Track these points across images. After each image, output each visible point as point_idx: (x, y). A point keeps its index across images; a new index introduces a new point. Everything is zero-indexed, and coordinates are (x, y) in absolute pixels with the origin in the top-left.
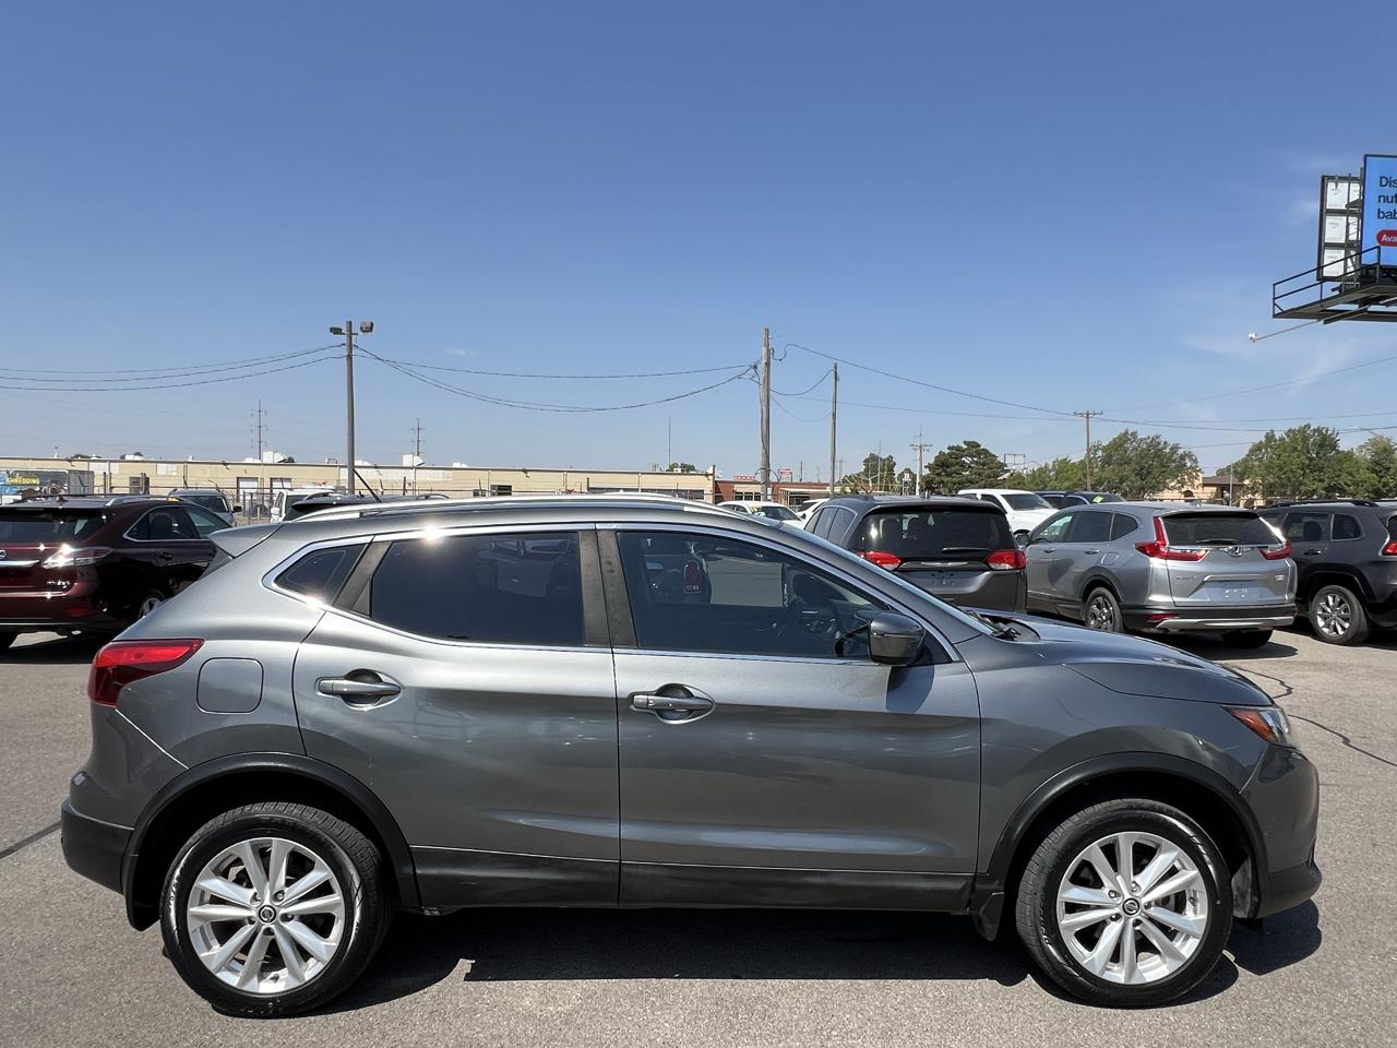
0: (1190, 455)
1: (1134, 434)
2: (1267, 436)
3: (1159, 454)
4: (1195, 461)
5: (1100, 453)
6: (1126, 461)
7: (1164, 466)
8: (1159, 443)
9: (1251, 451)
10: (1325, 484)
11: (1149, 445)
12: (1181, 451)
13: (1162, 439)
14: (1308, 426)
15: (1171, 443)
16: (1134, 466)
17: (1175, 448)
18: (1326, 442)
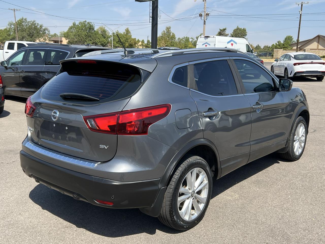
0: (47, 29)
1: (25, 19)
2: (73, 24)
3: (36, 28)
4: (49, 31)
5: (13, 26)
6: (23, 30)
7: (38, 33)
8: (35, 24)
9: (69, 29)
10: (92, 42)
11: (32, 24)
12: (43, 28)
13: (37, 22)
14: (85, 21)
15: (40, 24)
16: (27, 32)
17: (41, 26)
18: (91, 28)
